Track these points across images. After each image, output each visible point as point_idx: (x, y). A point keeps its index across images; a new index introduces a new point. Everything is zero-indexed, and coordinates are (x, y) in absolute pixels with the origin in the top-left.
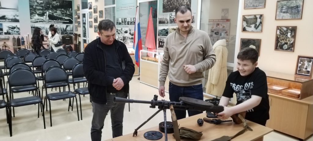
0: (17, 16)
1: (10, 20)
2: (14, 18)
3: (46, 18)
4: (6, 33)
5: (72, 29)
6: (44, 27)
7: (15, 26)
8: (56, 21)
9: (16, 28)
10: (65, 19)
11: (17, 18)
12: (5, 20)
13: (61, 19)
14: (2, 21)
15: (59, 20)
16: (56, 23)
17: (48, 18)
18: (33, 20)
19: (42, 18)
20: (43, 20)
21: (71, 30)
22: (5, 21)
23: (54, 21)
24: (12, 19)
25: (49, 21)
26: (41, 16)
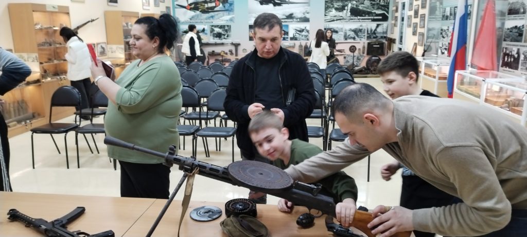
0: (308, 13)
1: (298, 20)
2: (303, 16)
3: (346, 13)
4: (292, 39)
5: (385, 30)
6: (342, 29)
7: (304, 28)
8: (361, 18)
9: (305, 31)
10: (375, 13)
11: (308, 16)
12: (292, 20)
13: (369, 13)
14: (289, 22)
15: (367, 16)
16: (360, 20)
17: (350, 13)
18: (328, 18)
19: (341, 14)
22: (291, 22)
23: (359, 17)
24: (300, 18)
25: (351, 18)
26: (340, 11)
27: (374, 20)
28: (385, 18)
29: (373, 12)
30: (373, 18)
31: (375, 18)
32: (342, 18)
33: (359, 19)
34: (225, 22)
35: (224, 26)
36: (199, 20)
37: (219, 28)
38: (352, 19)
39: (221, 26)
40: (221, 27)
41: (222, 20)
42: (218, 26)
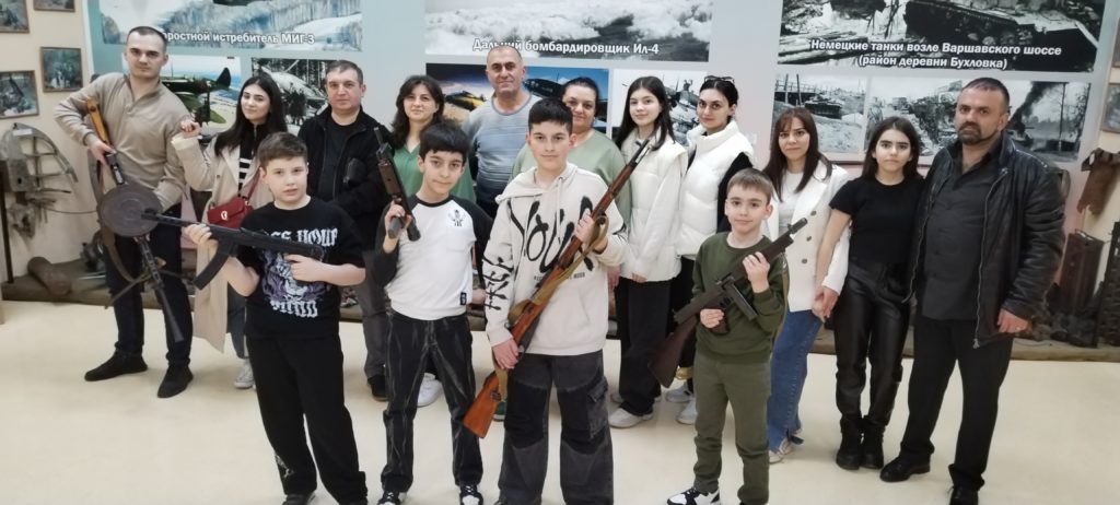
1: (656, 49)
2: (678, 31)
3: (887, 26)
5: (1071, 114)
6: (861, 98)
8: (959, 49)
9: (683, 101)
10: (1031, 27)
11: (700, 31)
13: (1001, 29)
14: (611, 55)
15: (988, 40)
16: (954, 61)
17: (904, 26)
18: (799, 43)
19: (859, 27)
20: (864, 40)
21: (1063, 125)
22: (624, 56)
23: (947, 47)
24: (665, 42)
25: (910, 48)
26: (856, 16)
27: (1020, 63)
28: (1077, 55)
29: (1021, 21)
30: (1017, 50)
31: (1028, 51)
32: (864, 47)
33: (948, 56)
34: (320, 46)
35: (316, 63)
36: (203, 32)
37: (293, 72)
38: (913, 54)
39: (302, 62)
40: (301, 68)
41: (308, 39)
42: (287, 62)
